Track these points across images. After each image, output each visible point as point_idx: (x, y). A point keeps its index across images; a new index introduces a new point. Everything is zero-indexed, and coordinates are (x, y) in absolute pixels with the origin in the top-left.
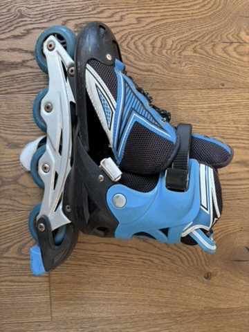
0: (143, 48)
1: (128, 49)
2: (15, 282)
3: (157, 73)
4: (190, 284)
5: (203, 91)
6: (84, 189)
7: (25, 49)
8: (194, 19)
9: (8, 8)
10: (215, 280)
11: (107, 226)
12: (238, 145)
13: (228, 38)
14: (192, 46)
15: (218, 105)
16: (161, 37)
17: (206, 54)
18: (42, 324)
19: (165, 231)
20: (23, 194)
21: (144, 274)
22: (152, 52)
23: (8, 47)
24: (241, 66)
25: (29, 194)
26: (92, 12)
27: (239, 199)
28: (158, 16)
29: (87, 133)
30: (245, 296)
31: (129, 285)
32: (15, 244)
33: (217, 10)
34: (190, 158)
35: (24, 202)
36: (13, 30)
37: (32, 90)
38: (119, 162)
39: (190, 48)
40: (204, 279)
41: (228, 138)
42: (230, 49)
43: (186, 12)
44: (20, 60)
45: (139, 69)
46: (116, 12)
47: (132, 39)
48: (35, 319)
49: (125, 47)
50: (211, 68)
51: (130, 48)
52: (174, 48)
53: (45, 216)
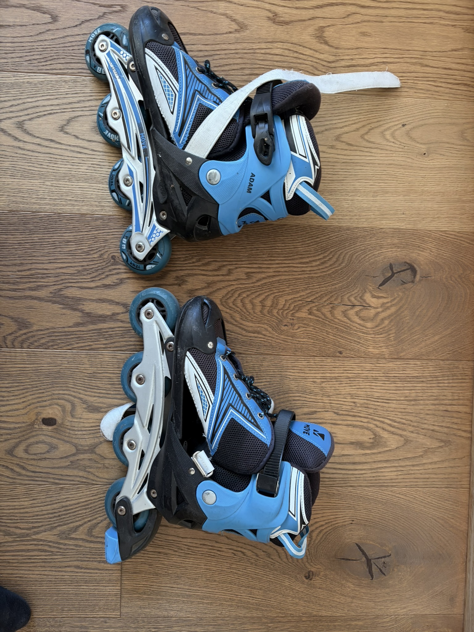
0: (251, 306)
1: (234, 307)
2: (82, 568)
3: (264, 335)
4: (287, 584)
5: (317, 359)
6: (174, 479)
7: (117, 301)
8: (312, 278)
9: (100, 253)
10: (317, 581)
11: (194, 520)
12: (355, 423)
13: (349, 300)
14: (308, 307)
15: (333, 375)
16: (273, 296)
17: (323, 317)
18: (108, 621)
19: (254, 532)
20: (100, 466)
21: (233, 568)
22: (261, 312)
23: (97, 297)
24: (363, 333)
25: (107, 465)
26: (196, 264)
27: (351, 486)
28: (271, 272)
29: (181, 420)
30: (352, 602)
31: (215, 581)
32: (85, 523)
33: (339, 268)
34: (283, 460)
35: (101, 475)
36: (103, 278)
37: (120, 347)
38: (212, 454)
39: (305, 309)
40: (304, 579)
41: (342, 415)
42: (352, 313)
43: (303, 269)
44: (109, 313)
45: (245, 330)
46: (224, 266)
47: (239, 295)
48: (101, 614)
49: (231, 305)
50: (328, 333)
51: (236, 306)
52: (286, 308)
53: (126, 498)
